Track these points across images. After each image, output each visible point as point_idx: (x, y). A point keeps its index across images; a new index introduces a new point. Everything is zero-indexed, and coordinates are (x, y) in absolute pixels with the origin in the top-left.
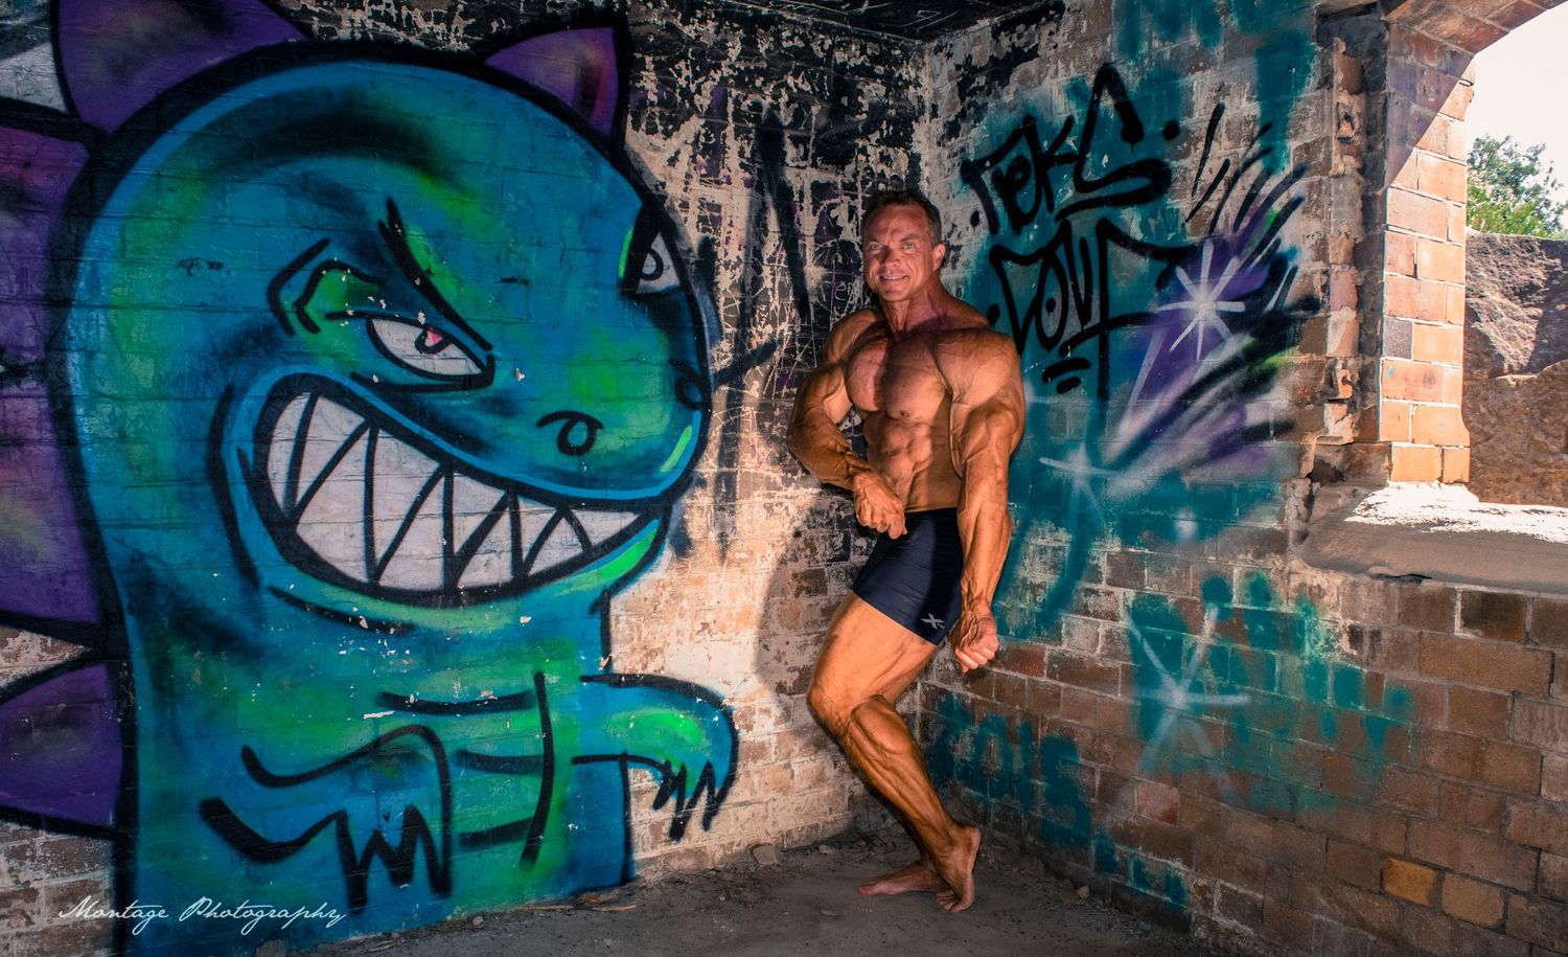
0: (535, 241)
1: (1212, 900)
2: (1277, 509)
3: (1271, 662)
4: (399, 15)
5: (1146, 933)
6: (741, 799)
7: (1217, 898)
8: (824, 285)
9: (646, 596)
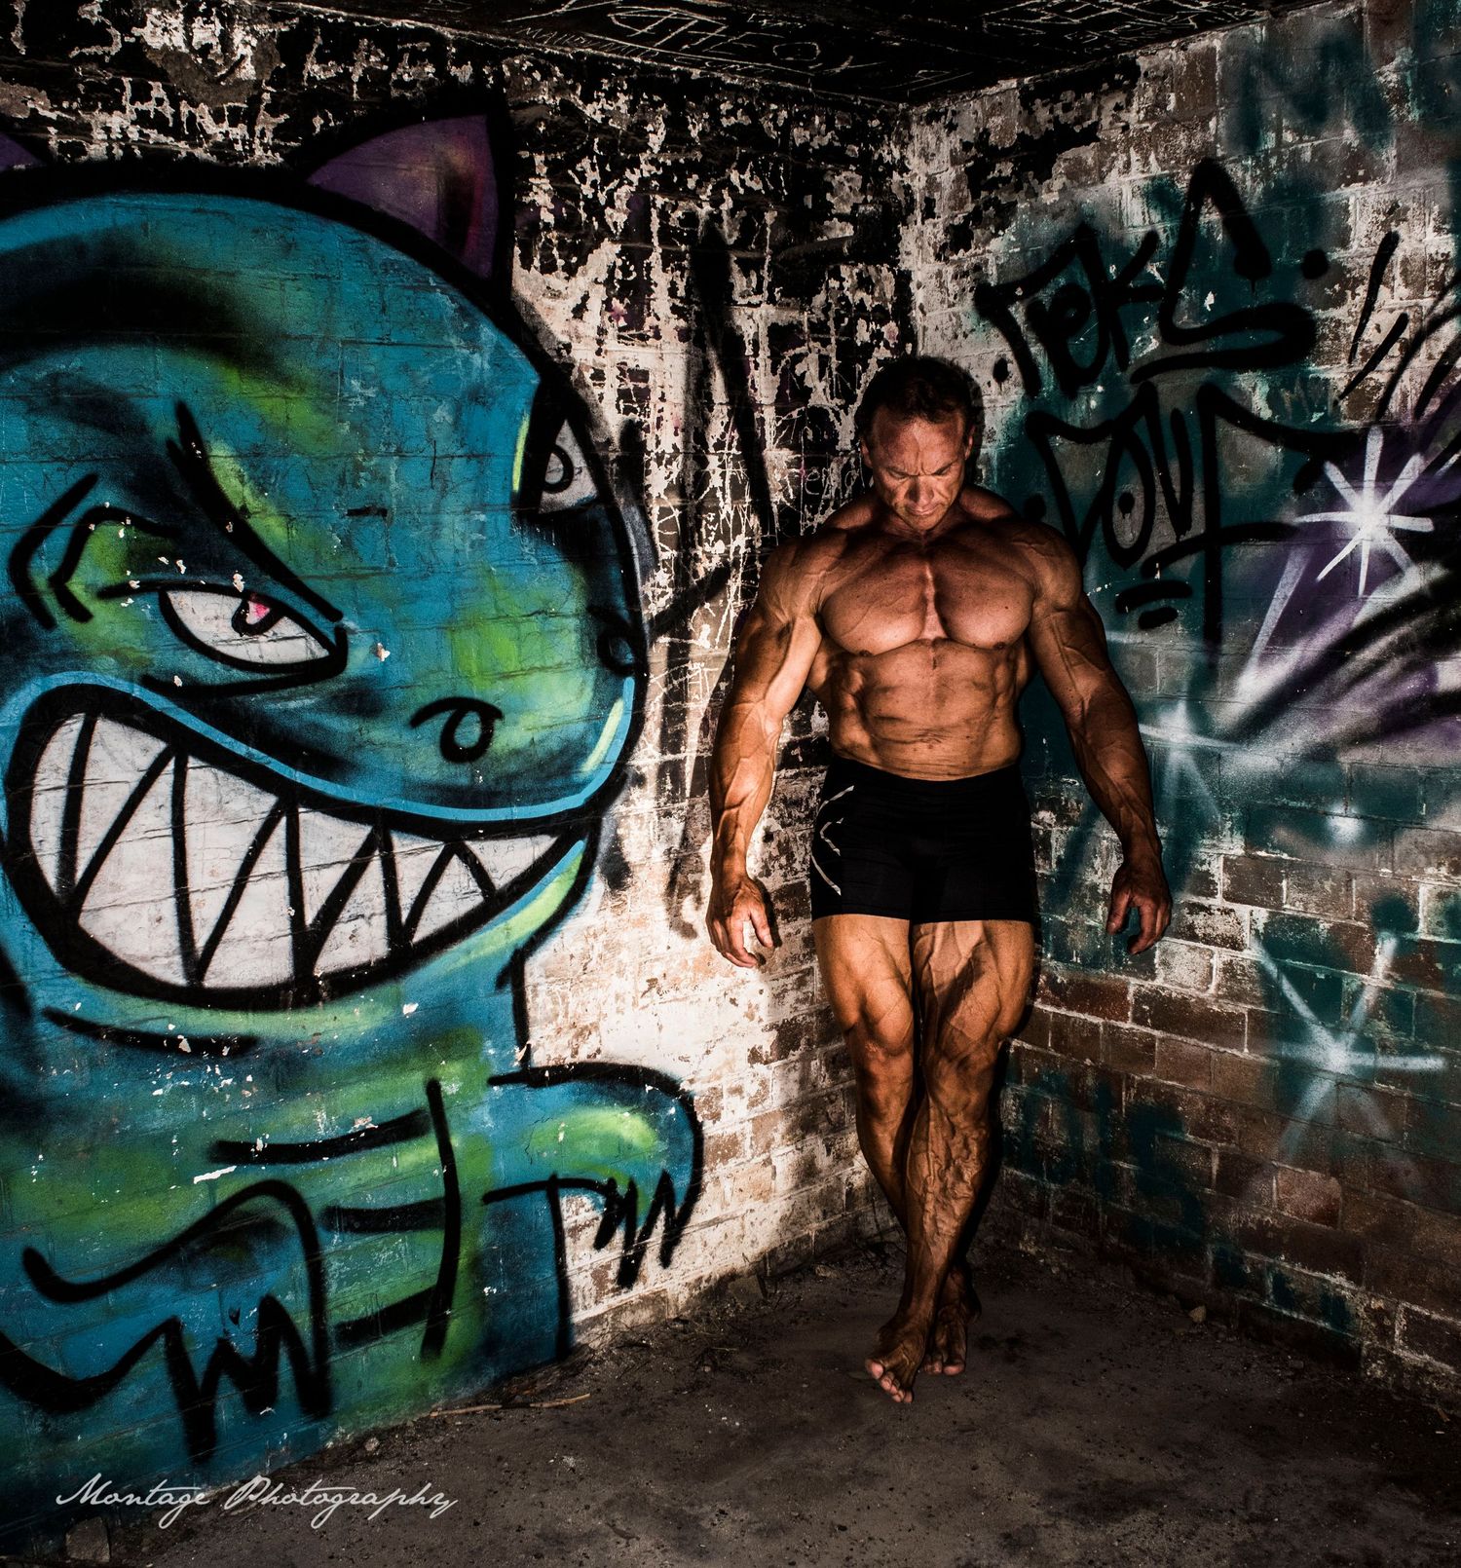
0: (393, 449)
4: (177, 115)
6: (709, 1217)
8: (791, 476)
9: (572, 951)
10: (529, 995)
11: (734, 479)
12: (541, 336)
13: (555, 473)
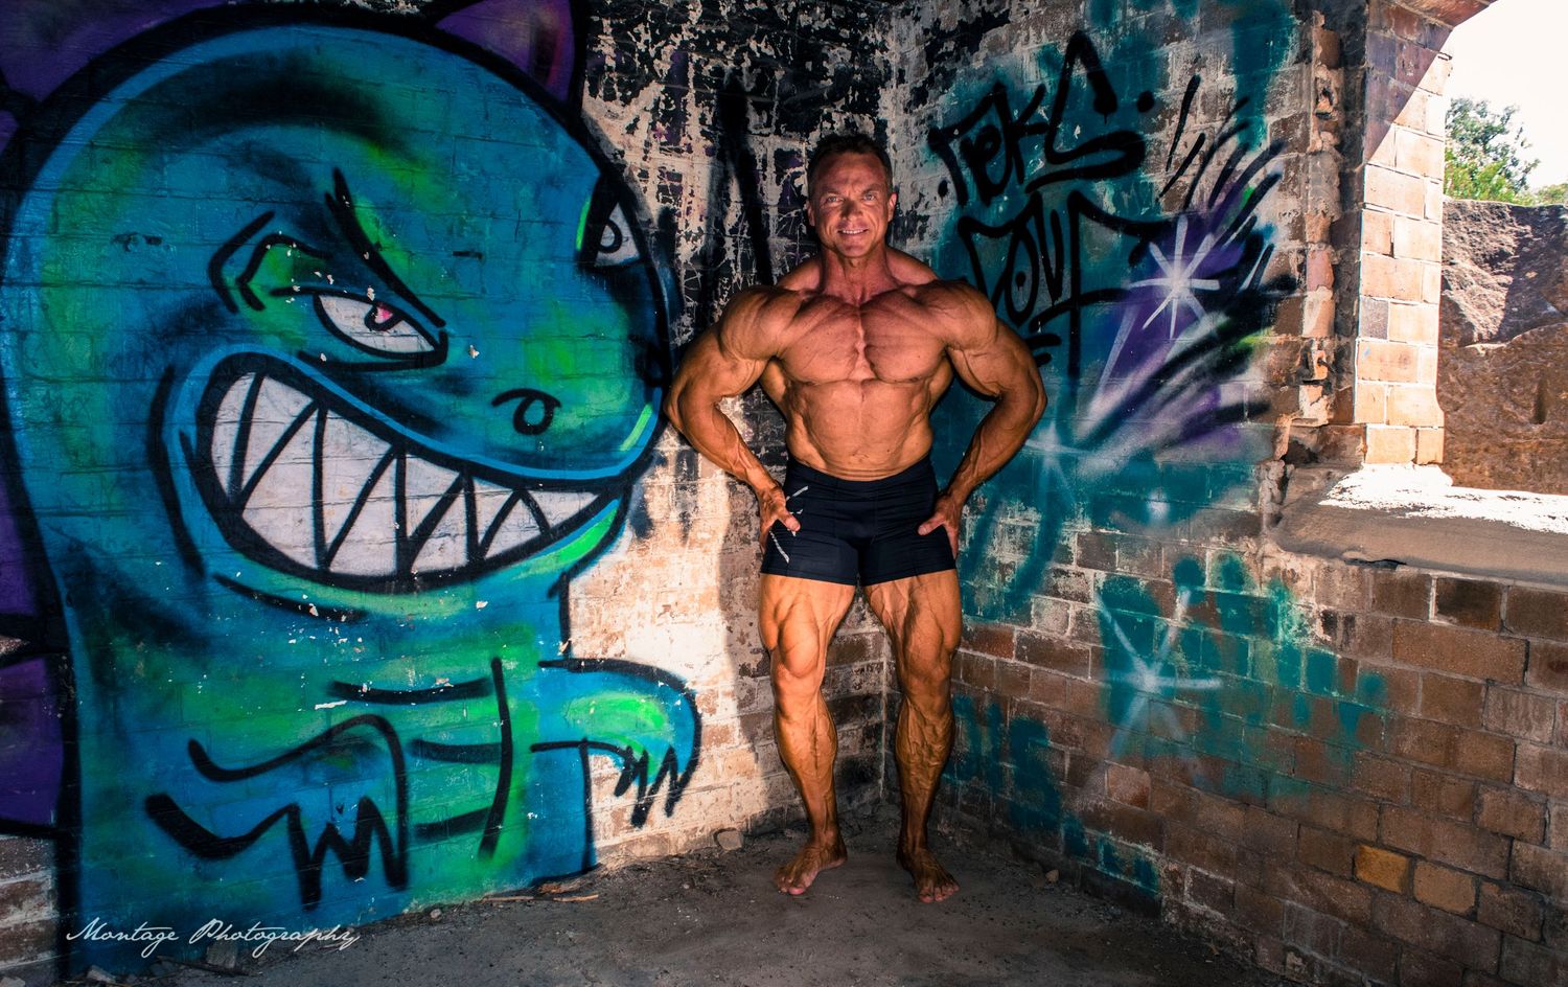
0: (489, 213)
1: (1182, 885)
2: (1251, 492)
3: (1244, 646)
5: (1115, 917)
6: (704, 783)
7: (1188, 883)
8: (788, 257)
9: (606, 577)
10: (572, 605)
11: (744, 256)
12: (602, 144)
13: (608, 238)
